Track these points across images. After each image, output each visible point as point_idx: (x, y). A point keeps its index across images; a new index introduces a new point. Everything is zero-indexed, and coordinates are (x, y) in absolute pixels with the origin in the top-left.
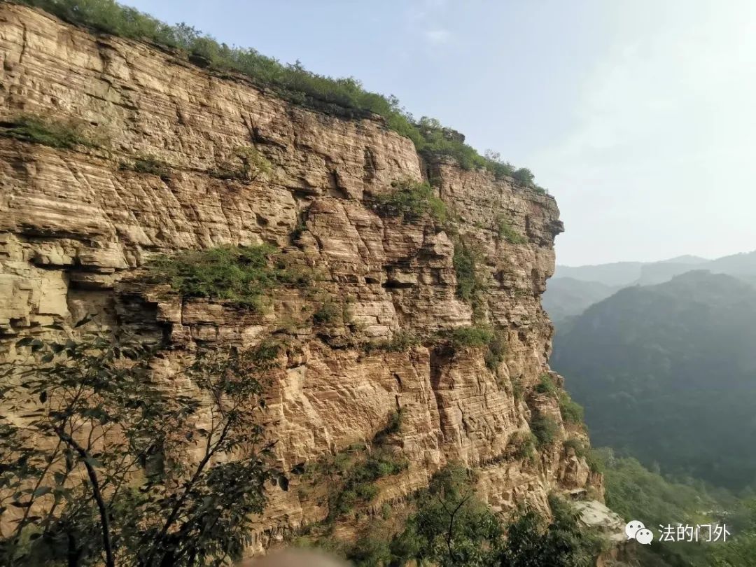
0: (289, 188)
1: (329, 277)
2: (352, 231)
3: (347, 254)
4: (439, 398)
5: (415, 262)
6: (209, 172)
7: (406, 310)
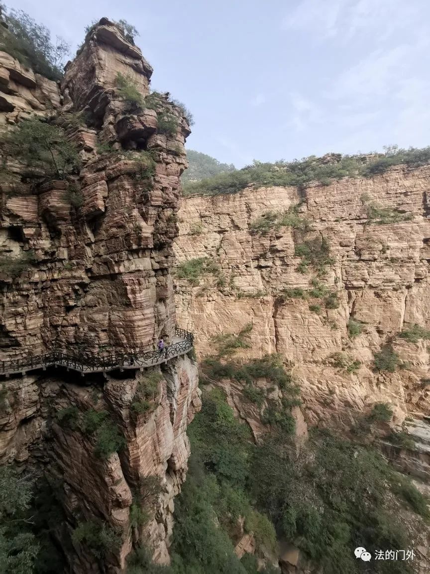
0: (215, 232)
1: (227, 267)
2: (238, 245)
3: (236, 256)
4: (275, 322)
5: (269, 255)
6: (189, 234)
7: (267, 279)
